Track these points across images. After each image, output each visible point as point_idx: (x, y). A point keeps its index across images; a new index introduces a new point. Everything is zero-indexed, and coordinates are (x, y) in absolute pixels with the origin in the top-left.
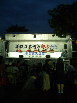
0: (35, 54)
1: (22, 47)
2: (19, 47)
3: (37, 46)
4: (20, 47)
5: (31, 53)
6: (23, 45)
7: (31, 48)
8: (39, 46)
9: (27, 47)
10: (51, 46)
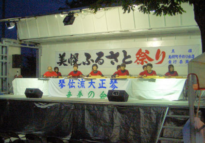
0: (87, 83)
1: (75, 62)
3: (121, 58)
5: (74, 81)
9: (89, 60)
10: (172, 54)
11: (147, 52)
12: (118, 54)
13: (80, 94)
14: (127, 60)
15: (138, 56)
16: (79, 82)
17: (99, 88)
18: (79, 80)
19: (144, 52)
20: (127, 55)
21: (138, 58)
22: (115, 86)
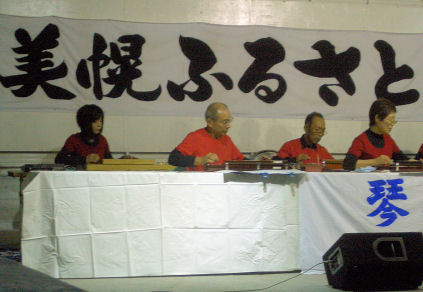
1: (123, 81)
2: (68, 82)
3: (367, 74)
4: (82, 77)
6: (136, 43)
7: (272, 97)
8: (406, 73)
9: (206, 75)
20: (399, 63)
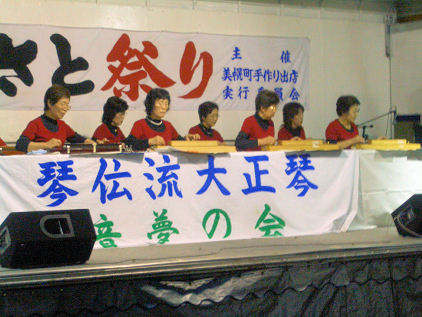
10: (233, 65)
11: (151, 50)
12: (30, 50)
13: (162, 224)
14: (71, 79)
15: (117, 64)
16: (152, 171)
17: (246, 192)
18: (151, 162)
19: (141, 48)
20: (74, 56)
21: (115, 72)
22: (305, 180)
